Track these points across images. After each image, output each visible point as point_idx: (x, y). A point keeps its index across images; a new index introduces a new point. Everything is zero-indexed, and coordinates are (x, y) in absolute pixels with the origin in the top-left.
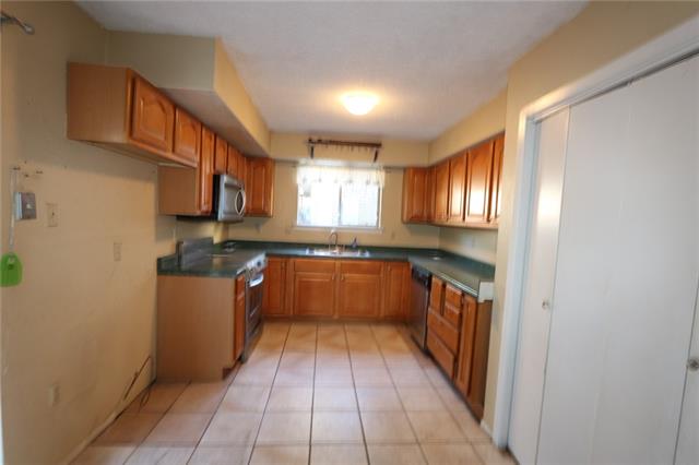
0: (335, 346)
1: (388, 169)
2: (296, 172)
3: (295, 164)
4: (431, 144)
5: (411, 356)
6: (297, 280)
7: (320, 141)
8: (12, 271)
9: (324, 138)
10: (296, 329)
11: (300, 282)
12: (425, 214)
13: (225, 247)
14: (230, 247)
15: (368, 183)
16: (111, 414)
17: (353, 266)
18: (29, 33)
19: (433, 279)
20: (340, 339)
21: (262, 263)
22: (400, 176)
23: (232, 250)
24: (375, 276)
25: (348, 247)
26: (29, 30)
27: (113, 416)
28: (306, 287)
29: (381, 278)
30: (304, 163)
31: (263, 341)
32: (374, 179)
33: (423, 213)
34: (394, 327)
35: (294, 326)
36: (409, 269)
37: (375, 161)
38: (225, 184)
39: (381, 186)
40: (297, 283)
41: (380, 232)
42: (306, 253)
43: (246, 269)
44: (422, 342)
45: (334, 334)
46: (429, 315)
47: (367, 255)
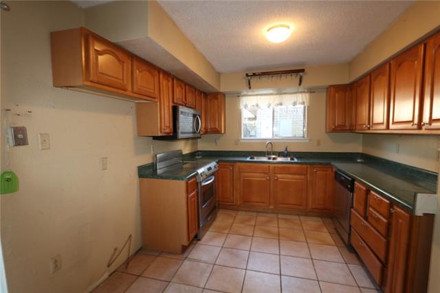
0: (269, 232)
1: (311, 91)
2: (239, 100)
3: (238, 95)
4: (350, 64)
5: (336, 249)
6: (242, 179)
7: (254, 75)
8: (9, 182)
9: (257, 72)
10: (241, 215)
11: (244, 180)
12: (347, 124)
13: (195, 156)
14: (198, 155)
15: (295, 104)
16: (105, 272)
17: (284, 168)
18: (4, 9)
19: (355, 182)
20: (273, 227)
21: (213, 168)
22: (324, 95)
23: (200, 157)
24: (303, 177)
25: (280, 154)
26: (6, 7)
27: (107, 274)
28: (248, 184)
29: (307, 178)
30: (245, 93)
31: (216, 223)
32: (300, 100)
33: (345, 123)
34: (320, 219)
35: (240, 213)
36: (332, 171)
37: (300, 84)
38: (182, 112)
39: (306, 104)
40: (242, 181)
41: (307, 141)
42: (248, 159)
43: (197, 173)
44: (346, 237)
45: (269, 222)
46: (352, 215)
47: (296, 160)
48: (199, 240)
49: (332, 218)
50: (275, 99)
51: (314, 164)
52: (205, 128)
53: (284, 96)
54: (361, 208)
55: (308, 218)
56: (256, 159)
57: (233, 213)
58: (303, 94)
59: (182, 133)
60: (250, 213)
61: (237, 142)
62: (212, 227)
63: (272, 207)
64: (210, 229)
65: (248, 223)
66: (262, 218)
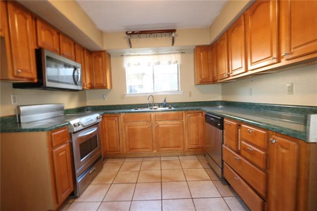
0: (152, 176)
1: (182, 52)
4: (210, 28)
5: (211, 183)
6: (127, 128)
7: (133, 33)
9: (135, 30)
10: (128, 162)
14: (87, 110)
15: (170, 63)
17: (165, 117)
19: (225, 120)
20: (156, 170)
22: (191, 57)
24: (179, 122)
25: (160, 105)
28: (132, 133)
29: (183, 122)
30: (128, 53)
31: (101, 174)
32: (174, 60)
33: (209, 76)
34: (195, 156)
35: (127, 160)
36: (202, 115)
37: (173, 44)
38: (48, 58)
39: (178, 63)
40: (127, 130)
41: (182, 93)
42: (133, 110)
43: (70, 124)
44: (219, 171)
45: (153, 165)
46: (223, 150)
47: (173, 108)
48: (76, 197)
49: (205, 155)
50: (153, 59)
51: (188, 110)
52: (90, 84)
53: (161, 56)
54: (233, 143)
55: (185, 158)
56: (139, 110)
57: (120, 161)
58: (176, 55)
59: (49, 81)
60: (137, 160)
61: (123, 96)
62: (96, 179)
63: (155, 151)
64: (93, 182)
65: (133, 170)
66: (146, 163)
